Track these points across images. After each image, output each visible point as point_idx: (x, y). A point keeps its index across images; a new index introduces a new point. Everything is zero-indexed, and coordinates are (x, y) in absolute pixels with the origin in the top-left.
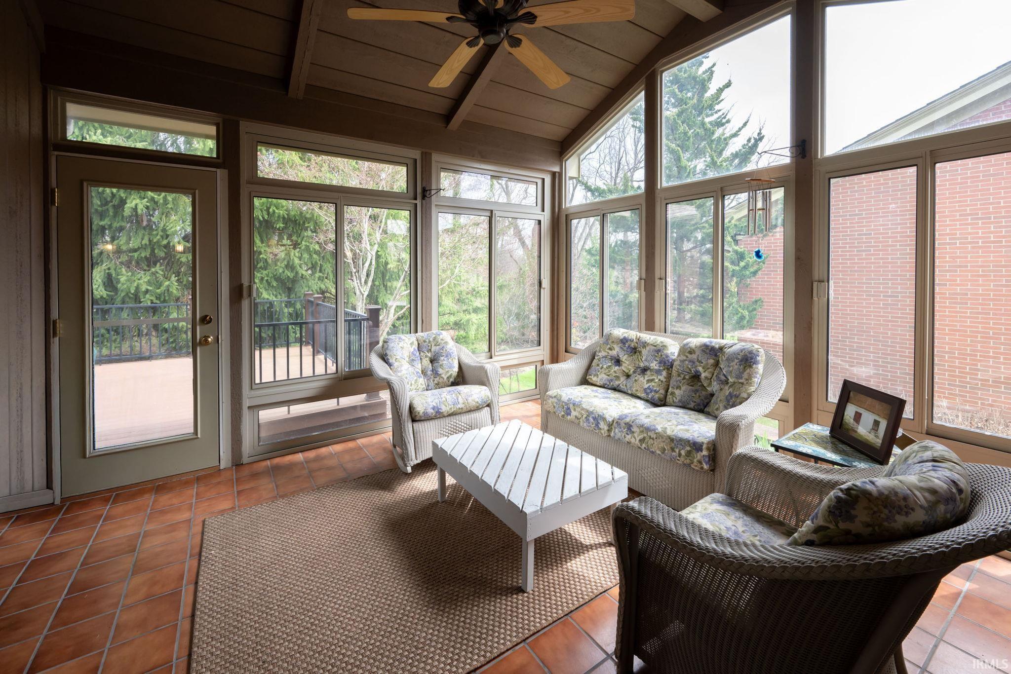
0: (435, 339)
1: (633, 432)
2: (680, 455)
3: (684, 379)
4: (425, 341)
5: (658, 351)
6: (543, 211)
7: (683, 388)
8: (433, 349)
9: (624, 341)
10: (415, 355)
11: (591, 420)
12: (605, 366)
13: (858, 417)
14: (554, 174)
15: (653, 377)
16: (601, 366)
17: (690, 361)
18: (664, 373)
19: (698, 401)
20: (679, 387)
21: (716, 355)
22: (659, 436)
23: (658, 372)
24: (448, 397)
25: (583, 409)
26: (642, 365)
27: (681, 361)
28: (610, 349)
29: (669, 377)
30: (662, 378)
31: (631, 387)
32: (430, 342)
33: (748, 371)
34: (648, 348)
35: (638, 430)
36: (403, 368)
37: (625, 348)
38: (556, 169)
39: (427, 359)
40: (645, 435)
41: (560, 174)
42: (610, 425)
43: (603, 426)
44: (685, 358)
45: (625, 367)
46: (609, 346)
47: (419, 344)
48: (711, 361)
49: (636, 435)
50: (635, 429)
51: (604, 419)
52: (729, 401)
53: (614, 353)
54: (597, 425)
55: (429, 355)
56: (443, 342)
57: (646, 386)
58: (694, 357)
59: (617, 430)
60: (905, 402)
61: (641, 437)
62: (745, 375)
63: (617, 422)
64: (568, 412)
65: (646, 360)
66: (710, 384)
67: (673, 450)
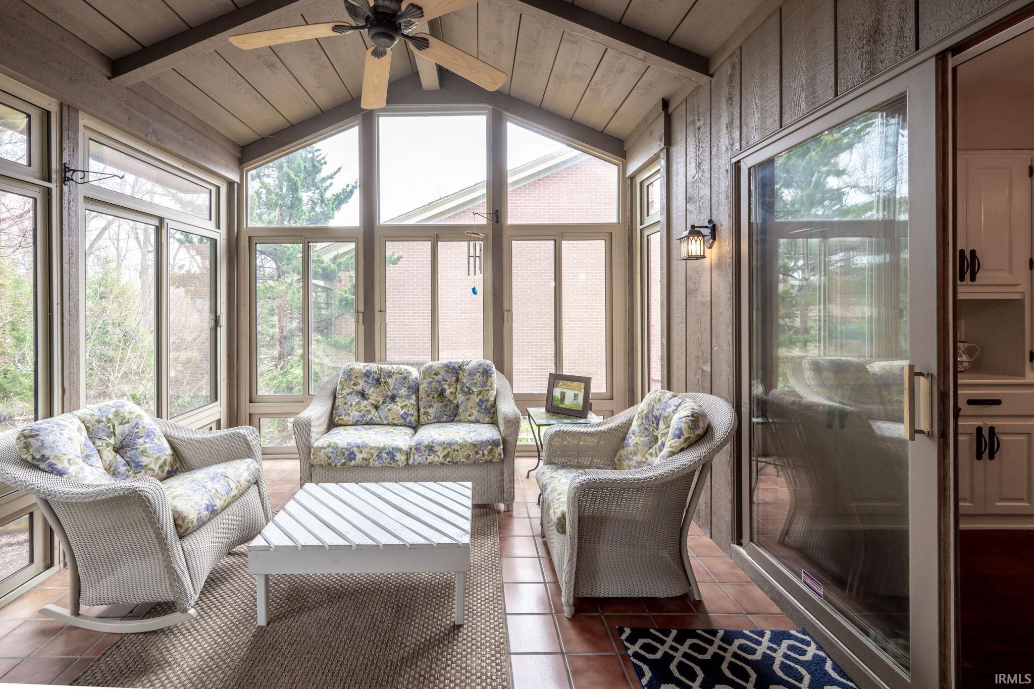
0: (117, 414)
1: (436, 452)
2: (483, 455)
3: (433, 398)
4: (99, 422)
5: (405, 378)
6: (218, 227)
7: (435, 406)
8: (119, 430)
9: (367, 374)
10: (89, 447)
11: (384, 455)
12: (354, 403)
13: (563, 395)
14: (231, 184)
15: (406, 403)
16: (349, 403)
17: (437, 382)
18: (414, 397)
19: (448, 413)
20: (431, 406)
21: (457, 373)
22: (462, 446)
23: (408, 397)
24: (217, 486)
25: (372, 448)
26: (390, 394)
27: (428, 383)
28: (355, 384)
29: (418, 399)
30: (413, 402)
31: (386, 417)
32: (109, 420)
33: (490, 380)
34: (394, 377)
35: (441, 448)
36: (85, 474)
37: (370, 381)
38: (235, 177)
39: (110, 448)
40: (449, 450)
41: (240, 186)
42: (408, 454)
43: (401, 458)
44: (432, 380)
45: (373, 399)
46: (353, 382)
47: (87, 428)
48: (454, 379)
49: (439, 453)
50: (437, 448)
51: (400, 450)
52: (481, 406)
53: (359, 388)
54: (393, 458)
55: (112, 441)
56: (134, 416)
57: (402, 412)
58: (439, 377)
59: (416, 456)
60: (590, 379)
61: (446, 452)
62: (489, 384)
63: (416, 448)
64: (352, 456)
65: (393, 389)
66: (455, 398)
67: (477, 453)
